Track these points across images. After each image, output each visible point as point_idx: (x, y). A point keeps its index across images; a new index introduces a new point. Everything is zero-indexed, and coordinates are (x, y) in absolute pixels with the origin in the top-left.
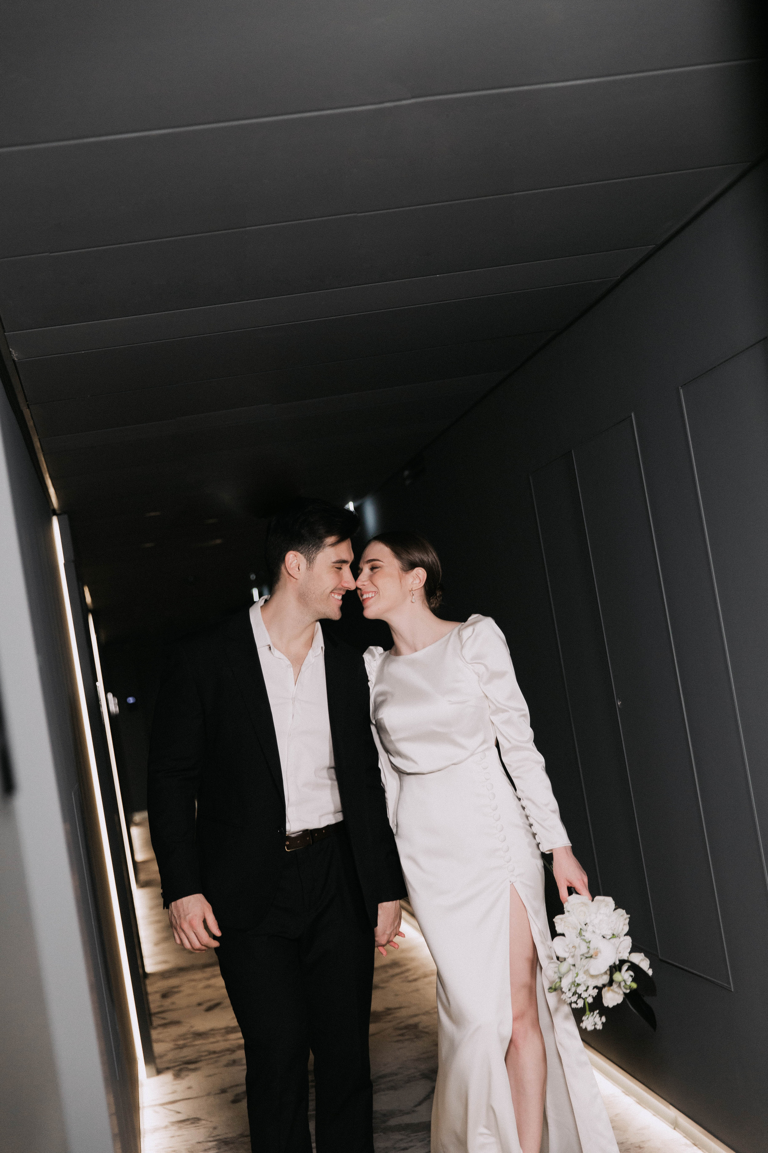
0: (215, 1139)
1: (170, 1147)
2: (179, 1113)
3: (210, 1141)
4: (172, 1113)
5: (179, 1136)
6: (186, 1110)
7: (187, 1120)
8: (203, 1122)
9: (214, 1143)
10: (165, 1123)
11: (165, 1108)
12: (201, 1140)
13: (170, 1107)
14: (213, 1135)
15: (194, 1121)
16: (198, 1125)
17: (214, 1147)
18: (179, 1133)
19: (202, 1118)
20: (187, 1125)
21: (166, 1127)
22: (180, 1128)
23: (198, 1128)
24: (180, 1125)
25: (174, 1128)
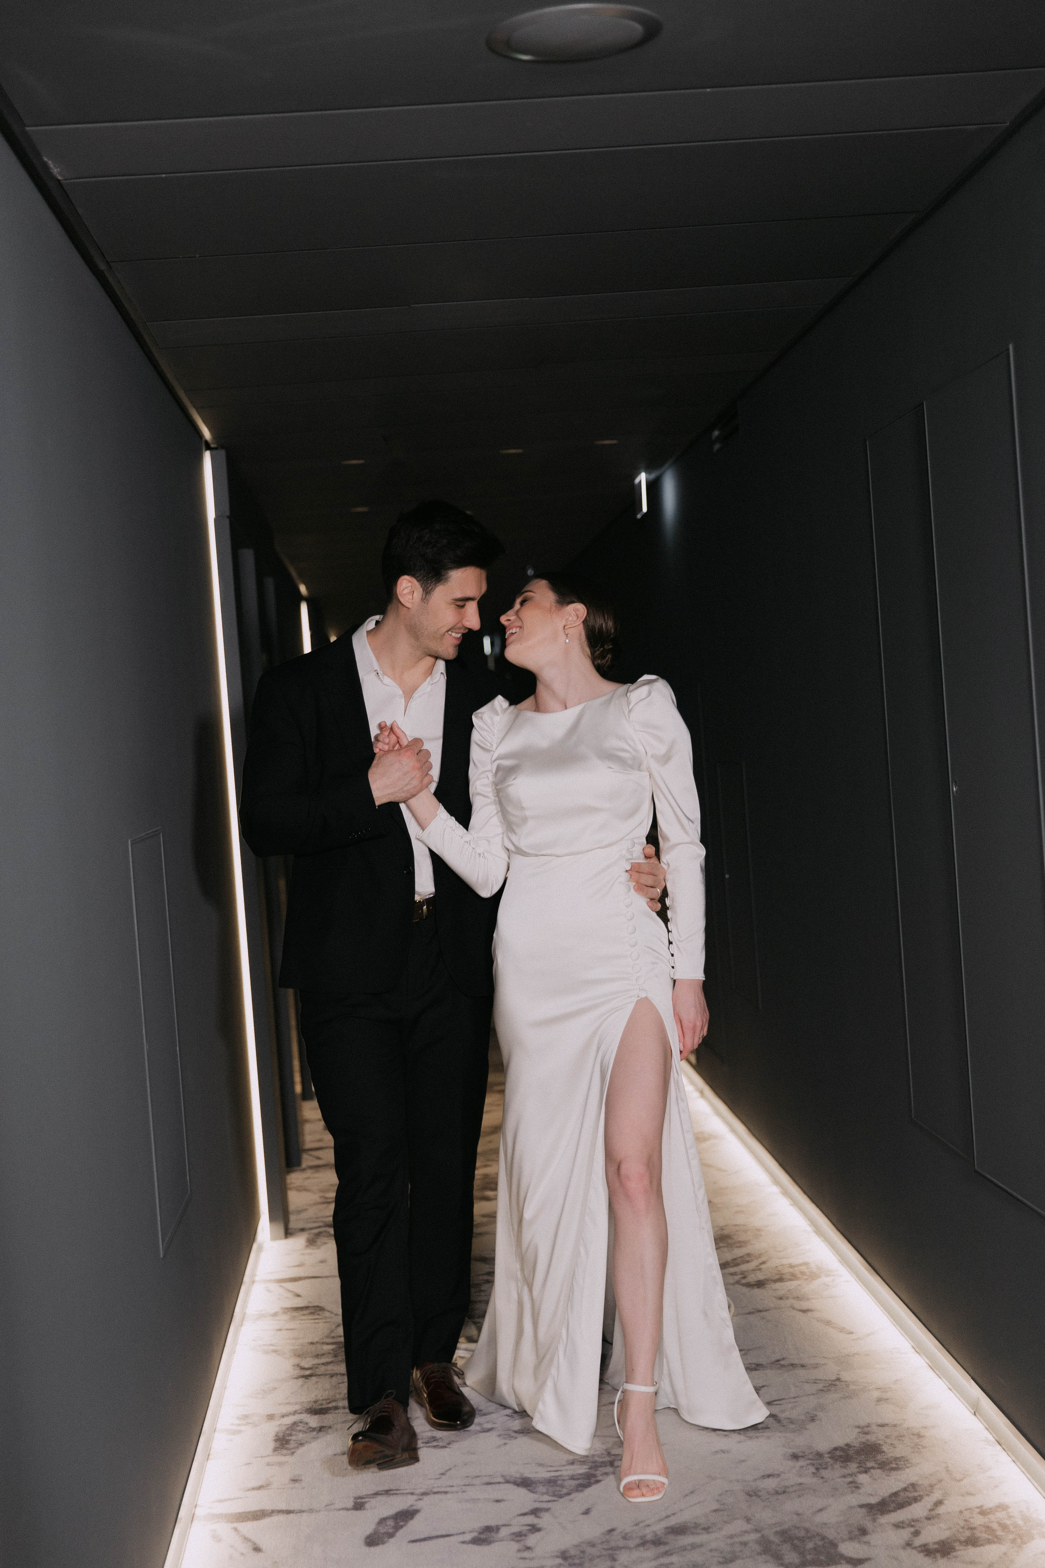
0: (335, 1340)
1: (272, 1345)
2: (298, 1296)
3: (328, 1344)
4: (290, 1295)
5: (287, 1329)
6: (308, 1292)
7: (307, 1308)
8: (327, 1314)
9: (333, 1347)
10: (276, 1308)
11: (281, 1286)
12: (316, 1340)
13: (290, 1286)
14: (333, 1335)
15: (314, 1310)
16: (318, 1317)
17: (329, 1353)
18: (291, 1325)
19: (328, 1308)
20: (304, 1315)
21: (275, 1314)
22: (293, 1318)
23: (317, 1321)
24: (295, 1314)
25: (285, 1317)
